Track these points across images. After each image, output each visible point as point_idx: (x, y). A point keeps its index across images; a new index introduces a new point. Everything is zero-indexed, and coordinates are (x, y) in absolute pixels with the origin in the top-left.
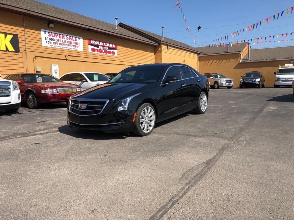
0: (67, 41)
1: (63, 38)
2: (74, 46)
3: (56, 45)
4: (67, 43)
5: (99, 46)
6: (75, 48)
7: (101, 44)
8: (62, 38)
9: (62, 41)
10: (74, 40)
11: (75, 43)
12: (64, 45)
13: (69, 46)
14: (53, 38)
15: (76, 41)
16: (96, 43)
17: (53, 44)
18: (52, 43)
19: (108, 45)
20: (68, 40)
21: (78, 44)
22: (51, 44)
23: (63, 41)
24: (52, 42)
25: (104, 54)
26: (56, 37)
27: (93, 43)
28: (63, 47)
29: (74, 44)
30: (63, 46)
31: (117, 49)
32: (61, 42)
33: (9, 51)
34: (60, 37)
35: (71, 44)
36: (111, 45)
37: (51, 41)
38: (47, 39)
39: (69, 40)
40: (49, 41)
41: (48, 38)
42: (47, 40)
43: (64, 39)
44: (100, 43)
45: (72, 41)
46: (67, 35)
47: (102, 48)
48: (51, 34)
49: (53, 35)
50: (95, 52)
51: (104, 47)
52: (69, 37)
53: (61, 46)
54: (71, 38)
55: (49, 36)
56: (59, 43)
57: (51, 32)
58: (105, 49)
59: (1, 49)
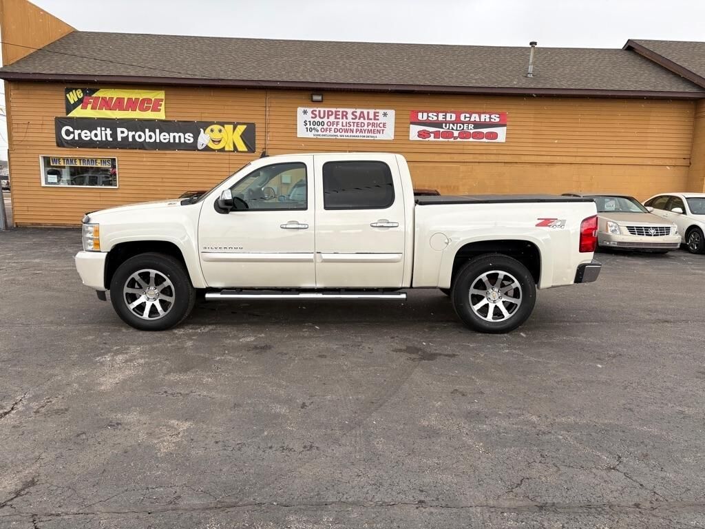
0: (354, 123)
1: (344, 117)
2: (369, 131)
3: (328, 133)
4: (352, 128)
5: (442, 123)
6: (373, 135)
7: (448, 119)
8: (342, 118)
9: (340, 124)
10: (371, 119)
11: (373, 125)
12: (346, 131)
13: (358, 132)
14: (321, 120)
15: (375, 119)
16: (433, 117)
17: (320, 133)
18: (318, 131)
19: (475, 117)
20: (357, 120)
21: (381, 125)
22: (316, 133)
23: (344, 124)
24: (319, 128)
25: (459, 139)
26: (328, 118)
27: (425, 118)
28: (341, 136)
29: (370, 128)
30: (343, 133)
31: (508, 123)
32: (340, 126)
33: (238, 151)
34: (338, 117)
35: (362, 128)
36: (485, 118)
37: (316, 127)
38: (308, 123)
39: (359, 119)
40: (312, 127)
41: (310, 122)
42: (308, 126)
43: (347, 118)
44: (448, 115)
45: (366, 122)
46: (354, 110)
47: (451, 128)
48: (317, 113)
49: (322, 116)
50: (427, 139)
51: (459, 125)
52: (358, 114)
53: (338, 134)
54: (364, 115)
55: (312, 117)
56: (333, 128)
57: (318, 109)
58: (463, 129)
59: (226, 149)
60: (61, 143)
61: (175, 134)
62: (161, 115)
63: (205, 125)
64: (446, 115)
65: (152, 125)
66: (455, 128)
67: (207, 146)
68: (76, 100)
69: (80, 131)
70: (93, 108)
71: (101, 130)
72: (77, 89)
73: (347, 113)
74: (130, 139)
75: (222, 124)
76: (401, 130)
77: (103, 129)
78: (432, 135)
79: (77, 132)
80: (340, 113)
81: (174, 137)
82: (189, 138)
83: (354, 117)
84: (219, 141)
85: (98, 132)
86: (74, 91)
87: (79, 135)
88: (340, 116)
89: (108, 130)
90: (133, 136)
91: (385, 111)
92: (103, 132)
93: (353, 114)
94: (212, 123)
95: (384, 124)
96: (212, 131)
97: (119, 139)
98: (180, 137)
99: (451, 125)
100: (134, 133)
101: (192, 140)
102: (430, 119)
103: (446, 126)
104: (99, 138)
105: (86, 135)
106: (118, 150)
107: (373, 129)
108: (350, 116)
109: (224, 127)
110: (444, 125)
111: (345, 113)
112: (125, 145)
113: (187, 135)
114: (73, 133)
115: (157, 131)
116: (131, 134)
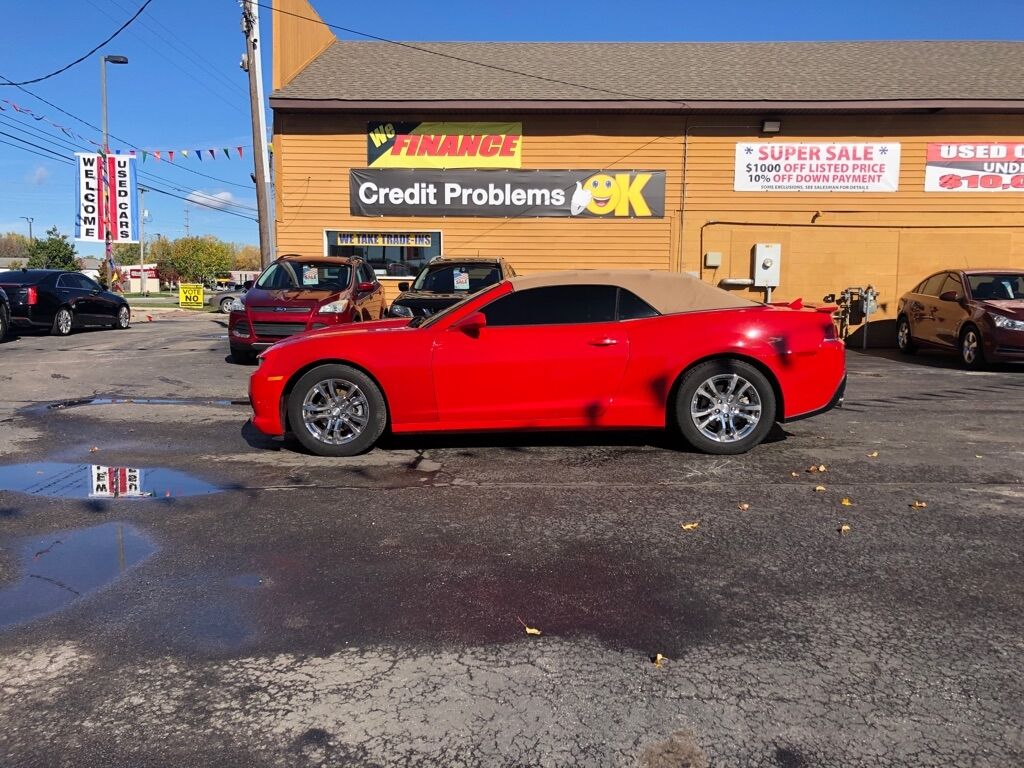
0: (830, 166)
1: (814, 157)
2: (856, 178)
3: (786, 183)
4: (826, 173)
5: (983, 163)
6: (861, 184)
7: (994, 155)
8: (811, 158)
9: (807, 167)
10: (859, 159)
11: (863, 168)
12: (817, 179)
13: (837, 181)
14: (774, 163)
15: (866, 158)
16: (967, 152)
17: (772, 183)
18: (768, 180)
20: (833, 162)
21: (877, 168)
22: (766, 183)
23: (814, 168)
24: (771, 175)
25: (1011, 189)
26: (787, 159)
27: (953, 154)
28: (808, 187)
29: (857, 172)
30: (811, 183)
32: (806, 172)
34: (803, 156)
35: (845, 174)
37: (766, 173)
38: (754, 168)
39: (839, 158)
40: (760, 173)
41: (756, 165)
42: (753, 173)
43: (818, 158)
44: (993, 149)
45: (851, 163)
46: (830, 145)
47: (997, 170)
48: (768, 151)
49: (777, 155)
50: (955, 190)
51: (1012, 165)
52: (837, 152)
53: (803, 184)
54: (847, 151)
55: (761, 159)
56: (794, 175)
57: (770, 146)
58: (1019, 171)
59: (617, 214)
60: (357, 209)
61: (536, 191)
62: (514, 162)
63: (585, 175)
64: (989, 150)
65: (498, 177)
66: (1005, 170)
67: (586, 209)
68: (384, 140)
69: (387, 190)
70: (410, 152)
71: (420, 188)
72: (387, 123)
73: (818, 151)
74: (465, 201)
75: (613, 172)
76: (910, 175)
77: (424, 185)
78: (965, 183)
79: (383, 192)
80: (808, 151)
81: (534, 195)
82: (558, 197)
83: (830, 156)
84: (606, 202)
85: (416, 190)
86: (381, 127)
87: (387, 195)
88: (807, 156)
89: (431, 186)
90: (470, 196)
91: (884, 145)
92: (424, 192)
93: (828, 151)
94: (597, 172)
95: (882, 167)
96: (595, 184)
97: (448, 201)
98: (543, 195)
99: (999, 165)
100: (470, 191)
101: (562, 200)
102: (961, 155)
103: (989, 167)
104: (416, 201)
105: (397, 196)
106: (445, 219)
107: (863, 173)
108: (824, 155)
109: (614, 177)
110: (986, 165)
111: (815, 151)
112: (457, 210)
113: (554, 192)
114: (377, 193)
115: (508, 187)
116: (466, 192)
